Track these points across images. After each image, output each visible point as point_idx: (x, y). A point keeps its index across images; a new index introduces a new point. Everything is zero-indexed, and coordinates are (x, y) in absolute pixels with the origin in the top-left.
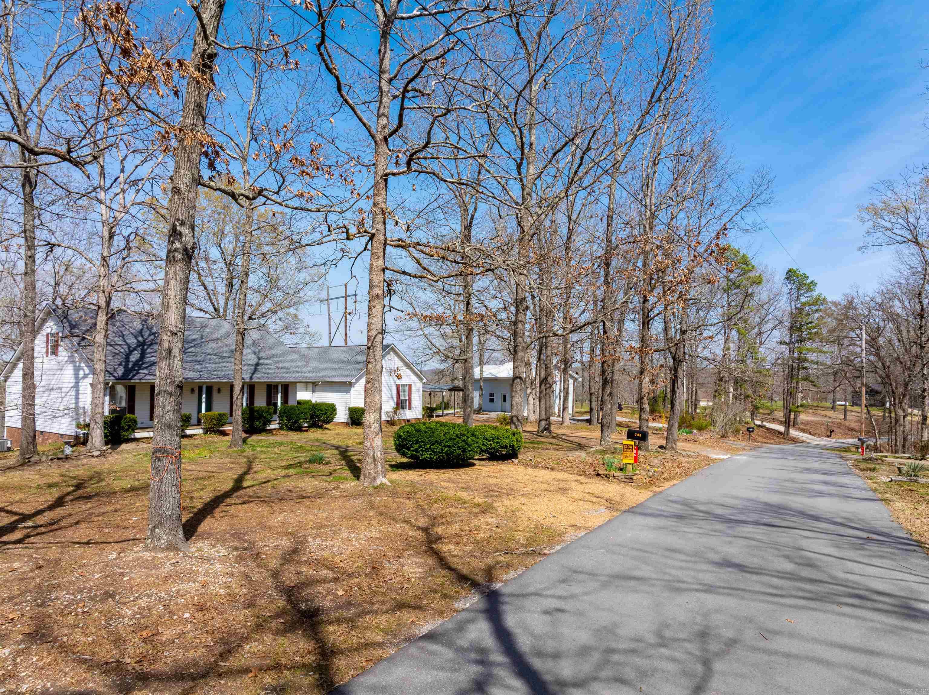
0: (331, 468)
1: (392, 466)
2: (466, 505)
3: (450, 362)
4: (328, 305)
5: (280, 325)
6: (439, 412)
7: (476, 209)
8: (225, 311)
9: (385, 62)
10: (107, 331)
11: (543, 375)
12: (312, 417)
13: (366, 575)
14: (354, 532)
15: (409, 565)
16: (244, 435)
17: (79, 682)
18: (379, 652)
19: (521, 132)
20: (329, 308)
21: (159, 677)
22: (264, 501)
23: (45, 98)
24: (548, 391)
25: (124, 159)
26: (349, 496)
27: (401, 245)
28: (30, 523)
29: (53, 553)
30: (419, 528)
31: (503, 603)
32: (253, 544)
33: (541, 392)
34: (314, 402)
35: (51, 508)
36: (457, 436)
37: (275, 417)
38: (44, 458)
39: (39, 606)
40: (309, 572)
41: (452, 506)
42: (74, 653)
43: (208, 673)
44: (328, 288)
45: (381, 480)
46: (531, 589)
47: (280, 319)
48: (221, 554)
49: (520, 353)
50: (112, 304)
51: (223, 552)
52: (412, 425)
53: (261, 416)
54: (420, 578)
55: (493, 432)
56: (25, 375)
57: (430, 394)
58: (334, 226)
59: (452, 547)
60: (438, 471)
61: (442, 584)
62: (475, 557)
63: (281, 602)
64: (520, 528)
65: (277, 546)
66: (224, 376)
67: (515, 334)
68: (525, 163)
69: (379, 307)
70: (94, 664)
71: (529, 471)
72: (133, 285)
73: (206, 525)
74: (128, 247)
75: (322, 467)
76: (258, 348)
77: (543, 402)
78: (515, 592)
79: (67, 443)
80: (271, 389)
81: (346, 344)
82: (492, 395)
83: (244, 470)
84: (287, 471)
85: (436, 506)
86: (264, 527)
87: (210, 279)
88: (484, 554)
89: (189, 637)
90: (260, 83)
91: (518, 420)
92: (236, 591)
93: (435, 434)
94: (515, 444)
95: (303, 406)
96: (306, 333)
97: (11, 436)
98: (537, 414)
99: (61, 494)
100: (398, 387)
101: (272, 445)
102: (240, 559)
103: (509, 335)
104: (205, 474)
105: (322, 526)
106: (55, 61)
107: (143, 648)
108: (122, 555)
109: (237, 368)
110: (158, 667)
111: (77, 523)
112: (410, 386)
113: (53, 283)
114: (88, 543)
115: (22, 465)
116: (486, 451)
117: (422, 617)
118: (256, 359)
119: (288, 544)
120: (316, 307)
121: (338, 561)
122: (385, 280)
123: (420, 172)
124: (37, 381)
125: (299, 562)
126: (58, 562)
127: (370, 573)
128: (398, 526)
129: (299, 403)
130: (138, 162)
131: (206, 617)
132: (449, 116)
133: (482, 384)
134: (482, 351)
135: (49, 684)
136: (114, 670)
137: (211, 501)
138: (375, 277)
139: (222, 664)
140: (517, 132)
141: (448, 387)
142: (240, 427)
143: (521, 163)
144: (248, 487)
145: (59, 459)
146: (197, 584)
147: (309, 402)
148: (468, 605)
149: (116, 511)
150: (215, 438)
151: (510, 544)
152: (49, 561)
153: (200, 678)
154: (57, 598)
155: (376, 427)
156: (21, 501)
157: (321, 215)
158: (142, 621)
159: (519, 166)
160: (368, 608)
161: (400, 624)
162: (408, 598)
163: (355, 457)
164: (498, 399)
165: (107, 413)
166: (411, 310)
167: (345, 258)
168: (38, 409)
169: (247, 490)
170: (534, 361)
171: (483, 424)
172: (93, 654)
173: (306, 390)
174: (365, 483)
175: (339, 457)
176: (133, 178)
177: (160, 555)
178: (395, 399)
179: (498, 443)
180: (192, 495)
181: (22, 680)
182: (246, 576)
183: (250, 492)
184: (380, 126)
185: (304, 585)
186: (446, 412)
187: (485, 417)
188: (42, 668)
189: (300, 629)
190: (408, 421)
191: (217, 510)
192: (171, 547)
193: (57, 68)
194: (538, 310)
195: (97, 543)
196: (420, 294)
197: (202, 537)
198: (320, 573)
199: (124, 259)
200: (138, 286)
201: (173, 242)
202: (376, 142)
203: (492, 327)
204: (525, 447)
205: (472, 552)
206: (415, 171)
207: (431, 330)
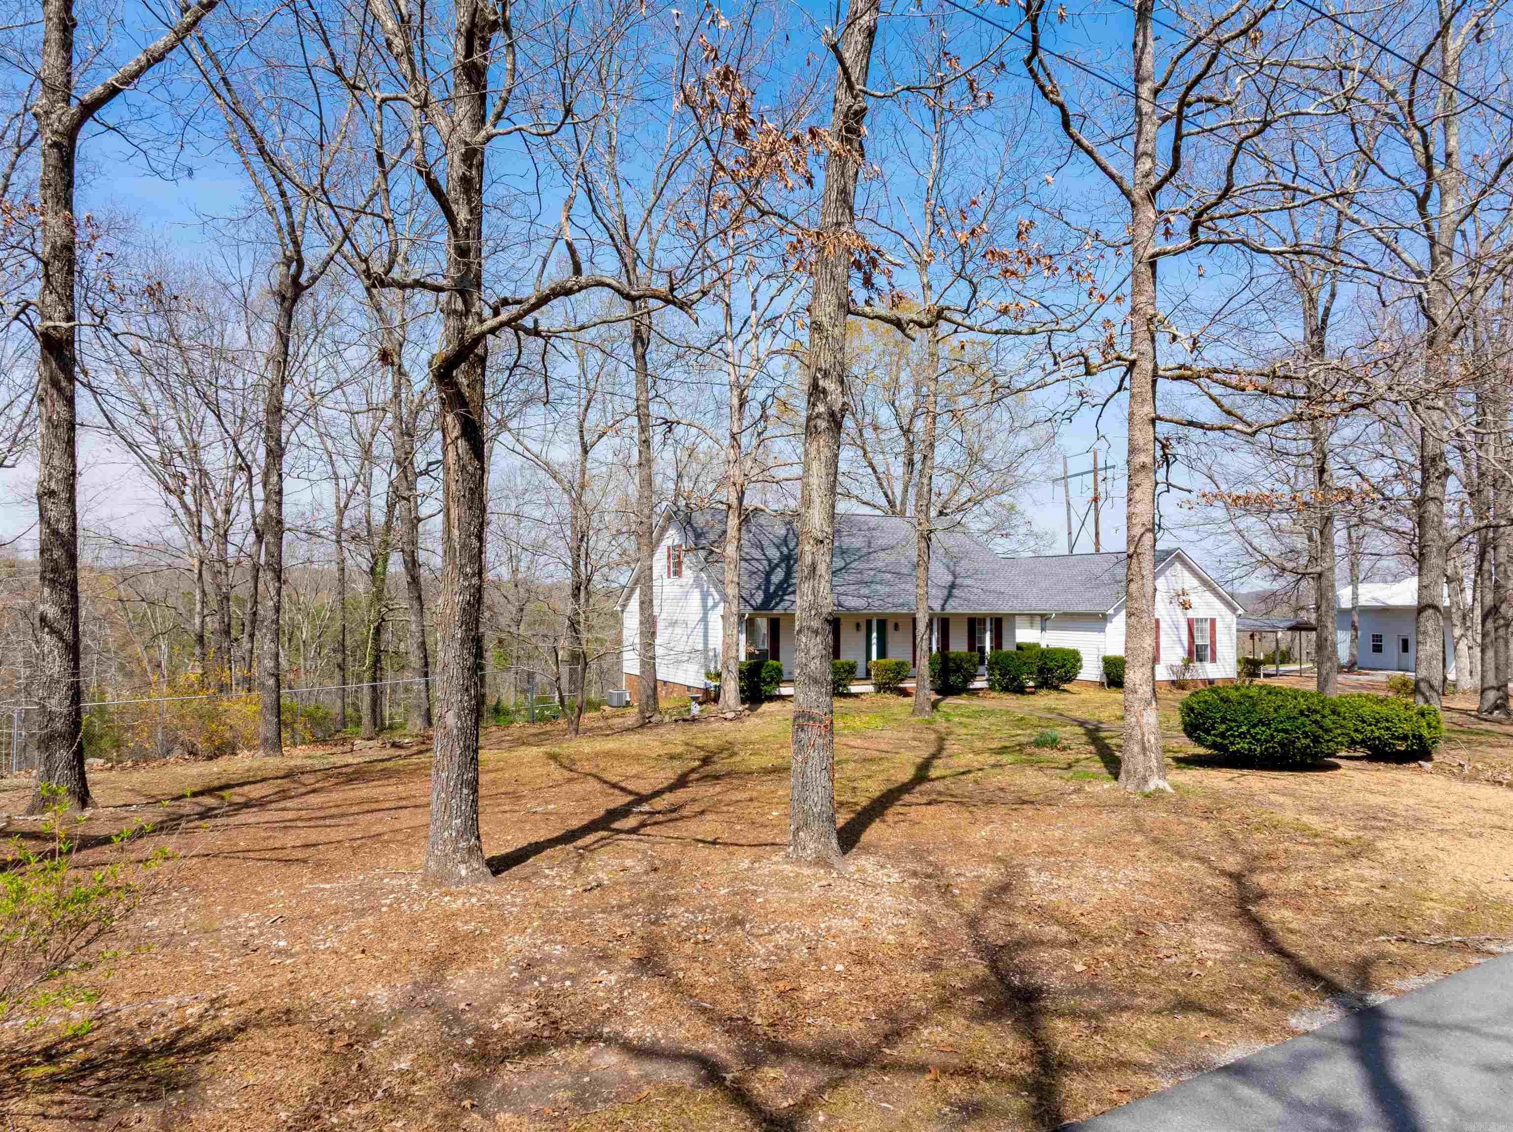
0: (1071, 756)
1: (1178, 760)
2: (1317, 840)
3: (1290, 578)
4: (1066, 486)
5: (987, 522)
6: (1271, 669)
7: (1333, 295)
8: (903, 503)
9: (1144, 62)
10: (739, 540)
11: (1489, 599)
12: (1041, 671)
13: (1125, 944)
14: (1106, 868)
15: (1203, 936)
16: (934, 697)
17: (696, 1038)
18: (1142, 1080)
19: (1424, 136)
20: (1067, 491)
21: (799, 1053)
22: (961, 802)
23: (656, 221)
24: (1502, 632)
25: (756, 290)
26: (1100, 806)
27: (1184, 374)
28: (646, 807)
29: (671, 852)
30: (1224, 873)
31: (1391, 1034)
32: (940, 869)
33: (1484, 636)
34: (1044, 646)
35: (671, 788)
36: (1301, 713)
37: (982, 669)
38: (667, 719)
39: (653, 923)
40: (1028, 926)
41: (1291, 839)
42: (691, 996)
43: (866, 1061)
44: (1065, 458)
45: (1155, 783)
46: (1456, 1016)
47: (987, 513)
48: (892, 880)
49: (1434, 560)
50: (745, 502)
51: (896, 877)
52: (1214, 691)
53: (959, 669)
54: (1223, 962)
55: (1377, 708)
56: (642, 603)
57: (1252, 636)
58: (1064, 355)
59: (1288, 914)
60: (1265, 773)
61: (1267, 980)
62: (1335, 938)
63: (981, 969)
64: (1434, 895)
65: (978, 877)
66: (903, 605)
67: (1421, 522)
68: (1435, 192)
69: (1147, 485)
70: (715, 1017)
71: (1458, 786)
72: (773, 472)
73: (873, 833)
74: (764, 417)
75: (1056, 754)
76: (953, 560)
77: (1490, 654)
78: (1417, 1017)
79: (695, 699)
80: (974, 624)
81: (1097, 550)
82: (1377, 638)
83: (932, 750)
84: (999, 757)
85: (1258, 836)
86: (959, 844)
87: (881, 457)
88: (1355, 935)
89: (841, 1000)
90: (943, 140)
91: (1431, 687)
92: (913, 940)
93: (1258, 708)
94: (1425, 733)
95: (1026, 653)
96: (1030, 534)
97: (630, 686)
98: (1477, 678)
99: (685, 770)
100: (1190, 624)
101: (977, 714)
102: (920, 891)
103: (1410, 524)
104: (876, 754)
105: (1052, 853)
106: (666, 168)
107: (779, 1006)
108: (756, 865)
109: (921, 591)
110: (798, 1038)
111: (702, 812)
112: (1213, 622)
113: (674, 475)
114: (714, 843)
115: (641, 726)
116: (1363, 743)
117: (1224, 1031)
118: (950, 578)
119: (996, 876)
120: (1045, 491)
121: (1077, 913)
122: (1156, 439)
123: (1215, 243)
124: (656, 610)
125: (1011, 907)
126: (677, 863)
127: (1132, 941)
128: (1185, 864)
129: (1019, 647)
130: (773, 291)
131: (868, 974)
132: (1269, 132)
133: (1356, 618)
134: (1355, 556)
135: (660, 1034)
136: (741, 1030)
137: (883, 796)
138: (1138, 434)
139: (887, 1051)
140: (1416, 136)
141: (1288, 624)
142: (927, 684)
143: (1427, 195)
144: (938, 778)
145: (684, 720)
146: (856, 923)
147: (1036, 646)
148: (1316, 1026)
149: (751, 800)
150: (891, 699)
151: (1410, 922)
152: (666, 863)
153: (855, 1066)
154: (674, 915)
155: (1145, 691)
156: (637, 776)
157: (1041, 339)
158: (779, 966)
159: (1422, 203)
160: (1126, 1000)
161: (1183, 1039)
162: (1198, 992)
163: (1114, 741)
164: (1391, 646)
165: (743, 658)
166: (1210, 488)
167: (1085, 408)
168: (659, 651)
169: (936, 783)
170: (1469, 576)
171: (1355, 692)
172: (714, 1002)
173: (1032, 627)
174: (1126, 786)
175: (1084, 739)
176: (768, 315)
177: (806, 871)
178: (1186, 644)
179: (1388, 729)
180: (855, 784)
181: (629, 1021)
182: (929, 920)
183: (939, 786)
184: (1139, 174)
185: (1020, 945)
186: (1283, 668)
187: (1363, 678)
188: (653, 1010)
189: (1009, 1018)
190: (1211, 682)
191: (891, 811)
192: (821, 862)
193: (668, 177)
194: (1474, 473)
195: (725, 844)
196: (1227, 458)
197: (866, 850)
198: (1047, 929)
199: (759, 434)
200: (781, 473)
201: (814, 405)
202: (1133, 205)
203: (1374, 513)
204: (1449, 740)
205: (1328, 927)
206: (1207, 242)
207: (1251, 520)
